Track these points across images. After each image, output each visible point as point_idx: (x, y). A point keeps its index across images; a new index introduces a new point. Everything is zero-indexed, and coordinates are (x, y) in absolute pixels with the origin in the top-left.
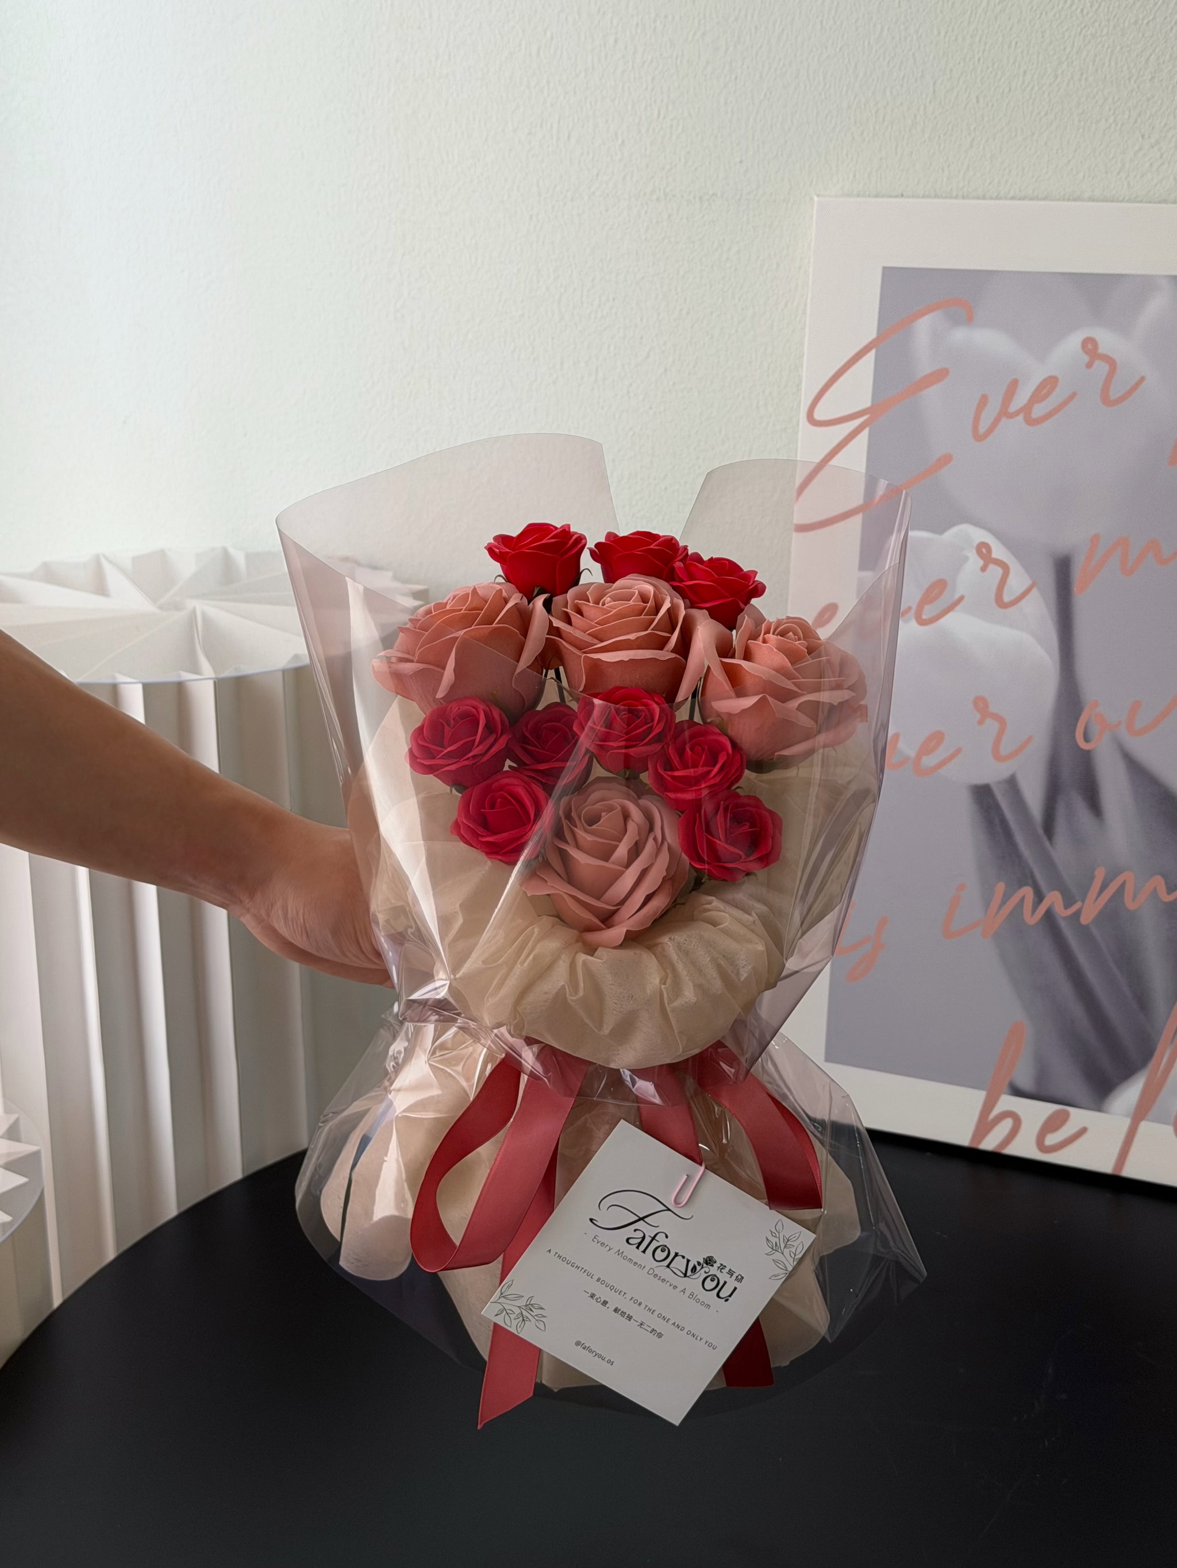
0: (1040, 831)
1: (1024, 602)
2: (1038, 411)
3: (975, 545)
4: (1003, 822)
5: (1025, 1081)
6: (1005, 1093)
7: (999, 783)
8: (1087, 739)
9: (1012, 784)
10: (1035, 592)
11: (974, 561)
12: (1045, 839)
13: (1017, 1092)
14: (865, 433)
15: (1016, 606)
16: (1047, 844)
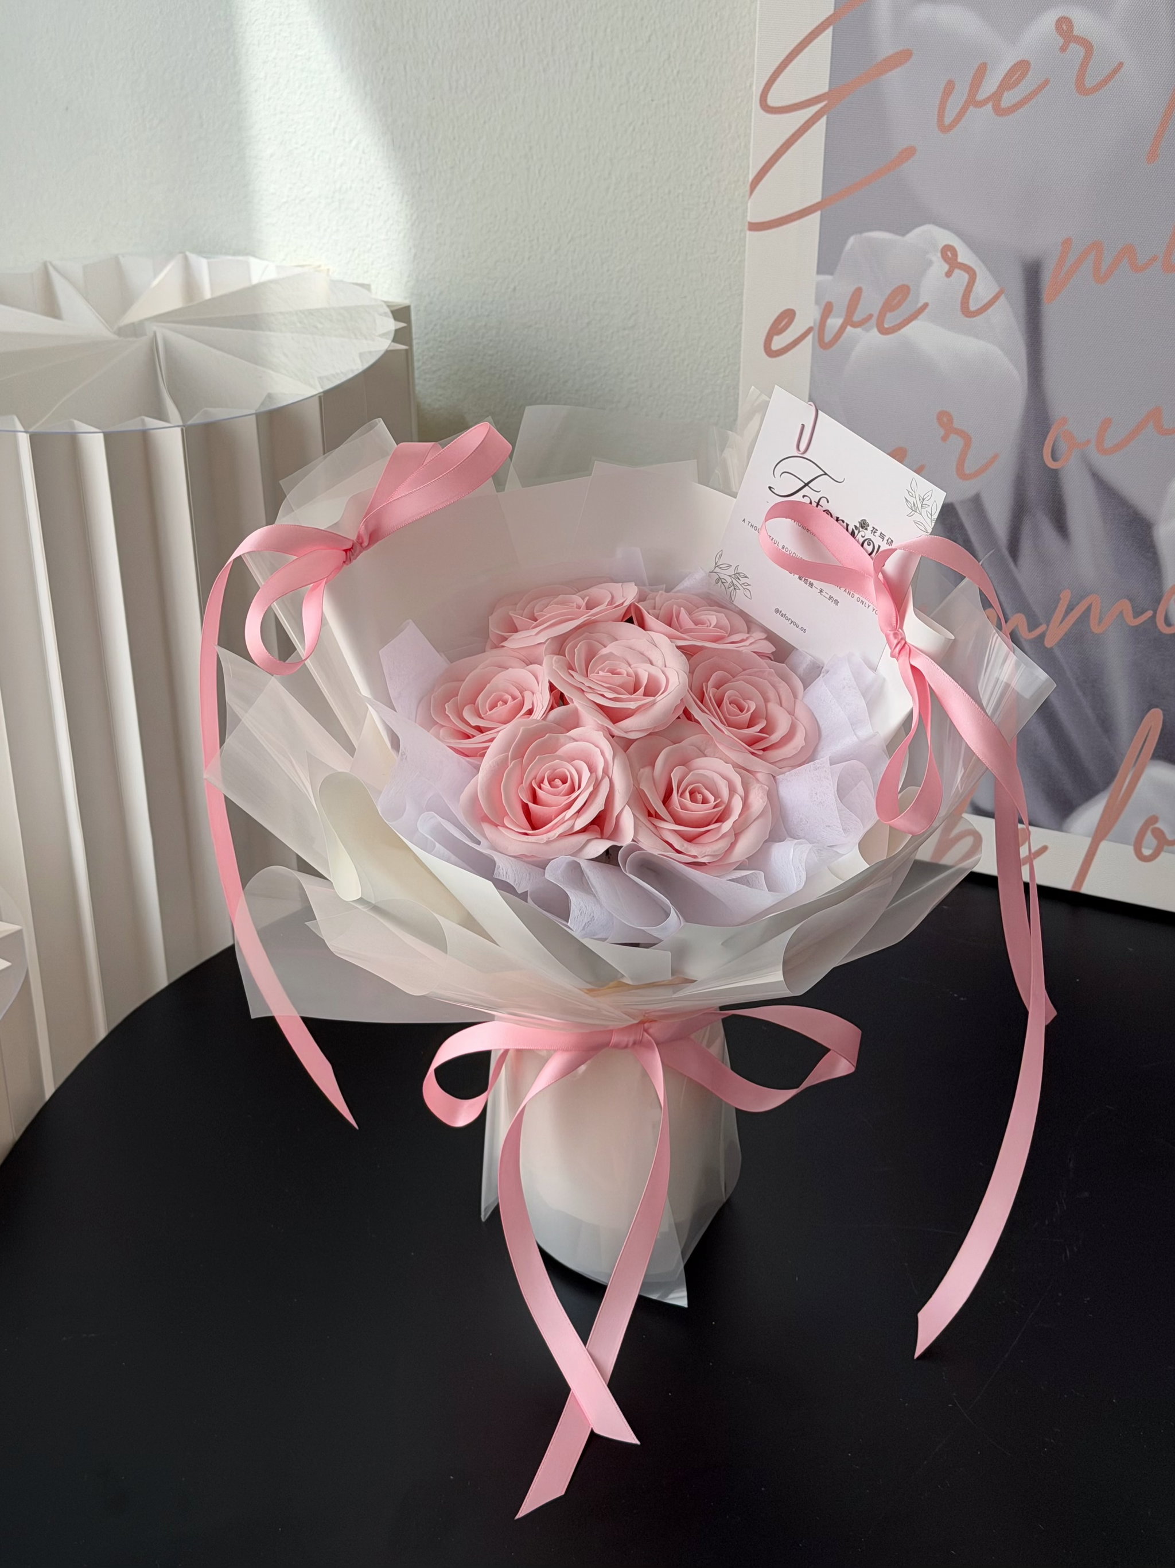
0: (1005, 552)
1: (990, 311)
2: (1009, 99)
3: (940, 247)
7: (966, 501)
8: (1054, 458)
9: (976, 502)
10: (1002, 299)
11: (939, 266)
12: (1010, 560)
14: (823, 121)
15: (983, 315)
16: (1012, 565)
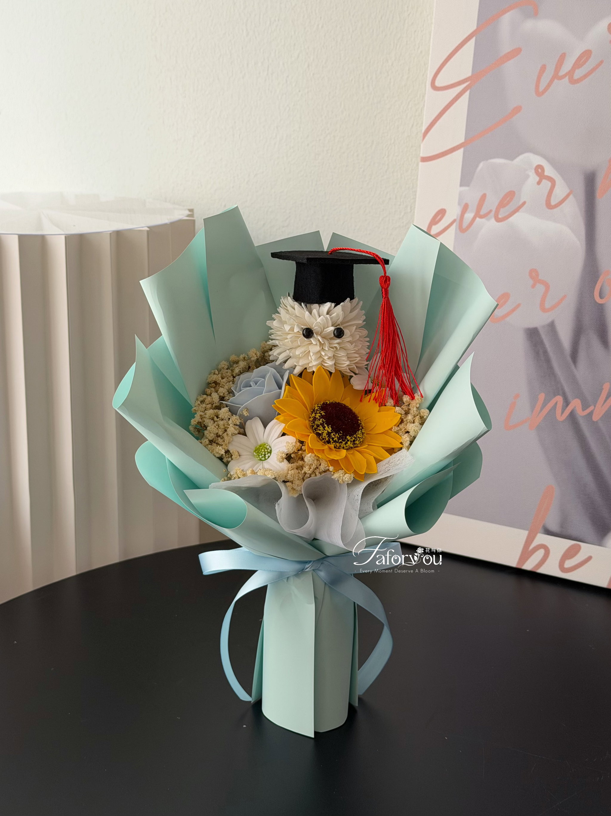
0: (569, 359)
1: (563, 204)
2: (579, 73)
3: (534, 166)
4: (545, 352)
5: (554, 525)
6: (540, 533)
7: (543, 327)
8: (601, 296)
9: (552, 327)
10: (571, 196)
11: (533, 178)
12: (572, 364)
13: (548, 532)
14: (467, 94)
15: (559, 208)
16: (573, 367)
